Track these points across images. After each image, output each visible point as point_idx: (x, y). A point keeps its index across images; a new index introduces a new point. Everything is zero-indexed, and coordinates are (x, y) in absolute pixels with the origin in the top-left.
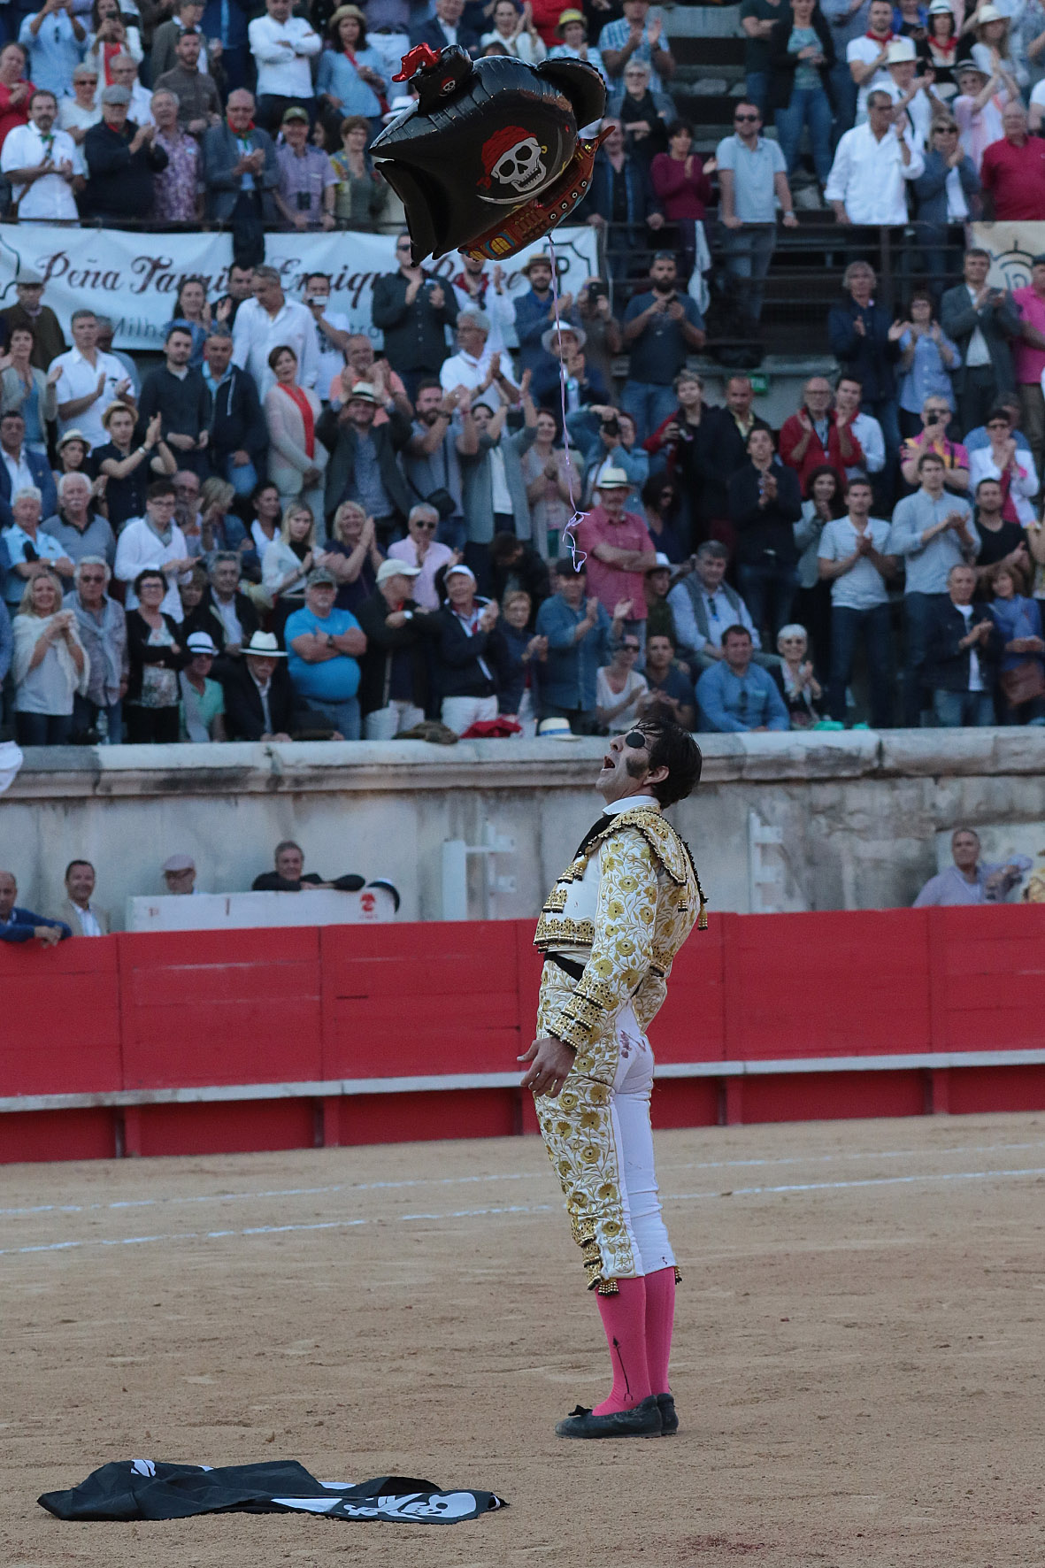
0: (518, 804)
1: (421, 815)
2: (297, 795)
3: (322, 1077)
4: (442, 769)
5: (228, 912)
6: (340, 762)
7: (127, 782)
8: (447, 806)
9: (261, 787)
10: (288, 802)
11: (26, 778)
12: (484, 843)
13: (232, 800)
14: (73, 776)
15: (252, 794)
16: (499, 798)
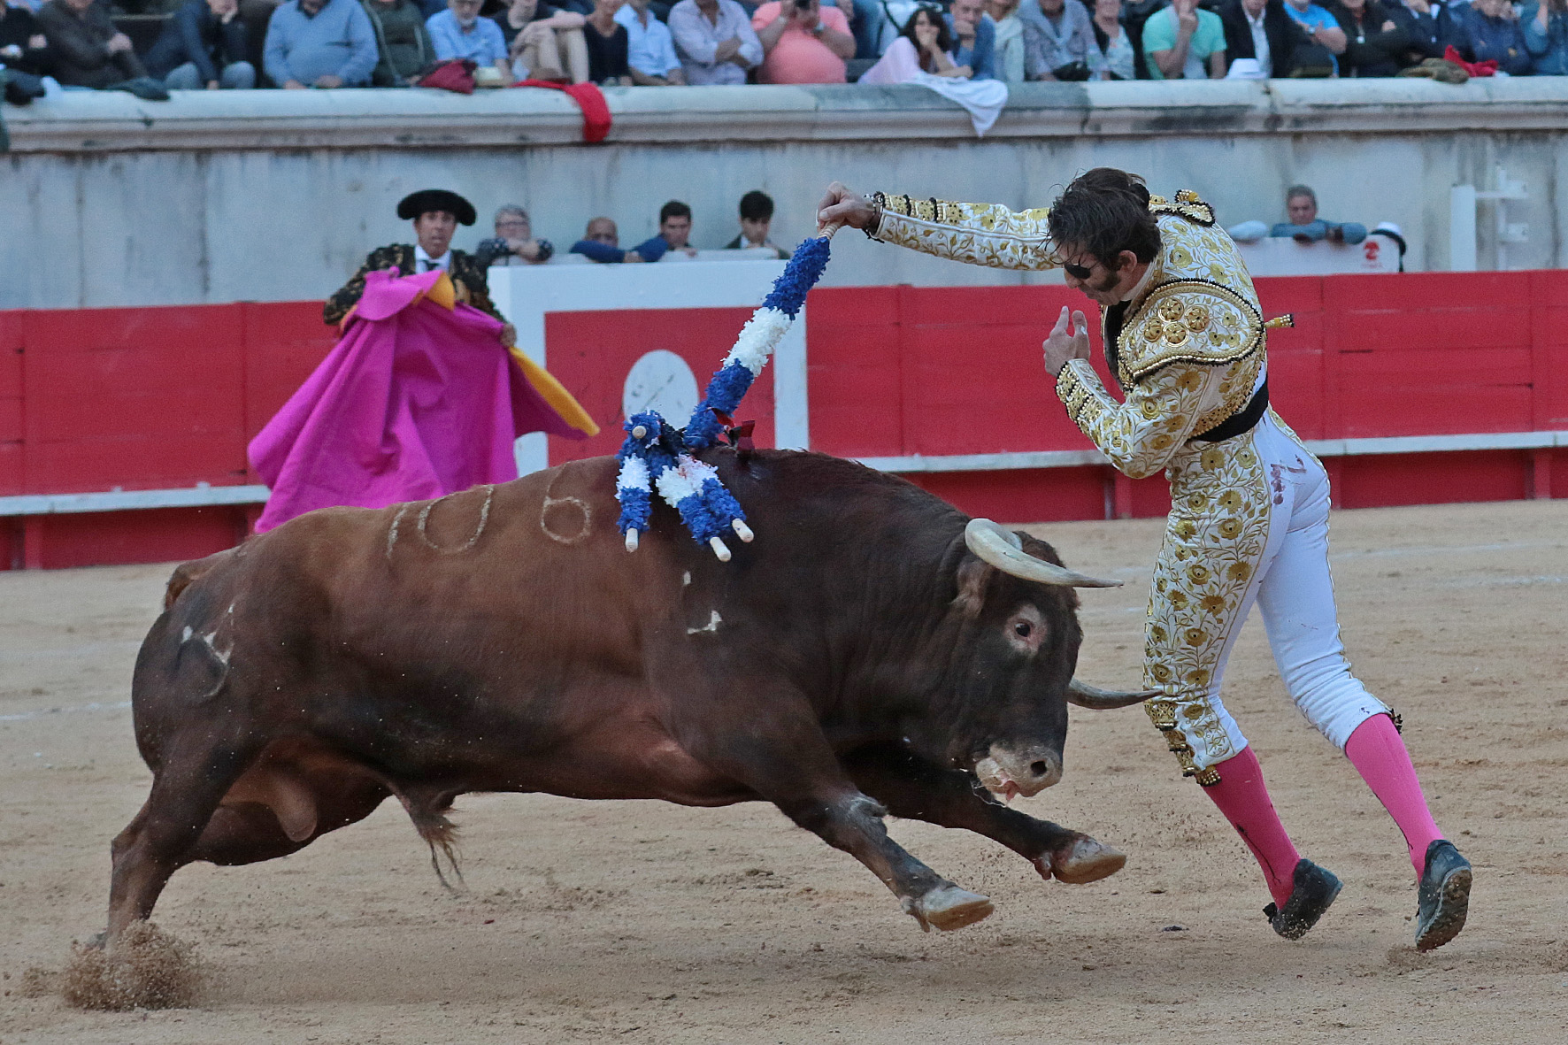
0: (1530, 147)
1: (1429, 161)
2: (1297, 136)
3: (1323, 435)
4: (1451, 109)
6: (1342, 101)
7: (1119, 121)
8: (1455, 148)
9: (1259, 127)
10: (1287, 144)
11: (1012, 115)
12: (1494, 188)
13: (1229, 141)
14: (1060, 114)
15: (1250, 135)
16: (1509, 140)
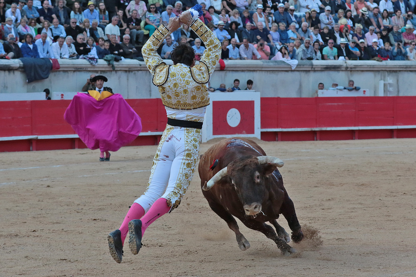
0: (394, 74)
1: (375, 76)
2: (351, 71)
3: (355, 126)
4: (379, 66)
5: (337, 93)
6: (359, 64)
7: (318, 68)
8: (380, 74)
9: (344, 69)
10: (349, 72)
11: (299, 66)
12: (387, 81)
13: (338, 71)
14: (308, 66)
15: (342, 70)
16: (390, 72)
